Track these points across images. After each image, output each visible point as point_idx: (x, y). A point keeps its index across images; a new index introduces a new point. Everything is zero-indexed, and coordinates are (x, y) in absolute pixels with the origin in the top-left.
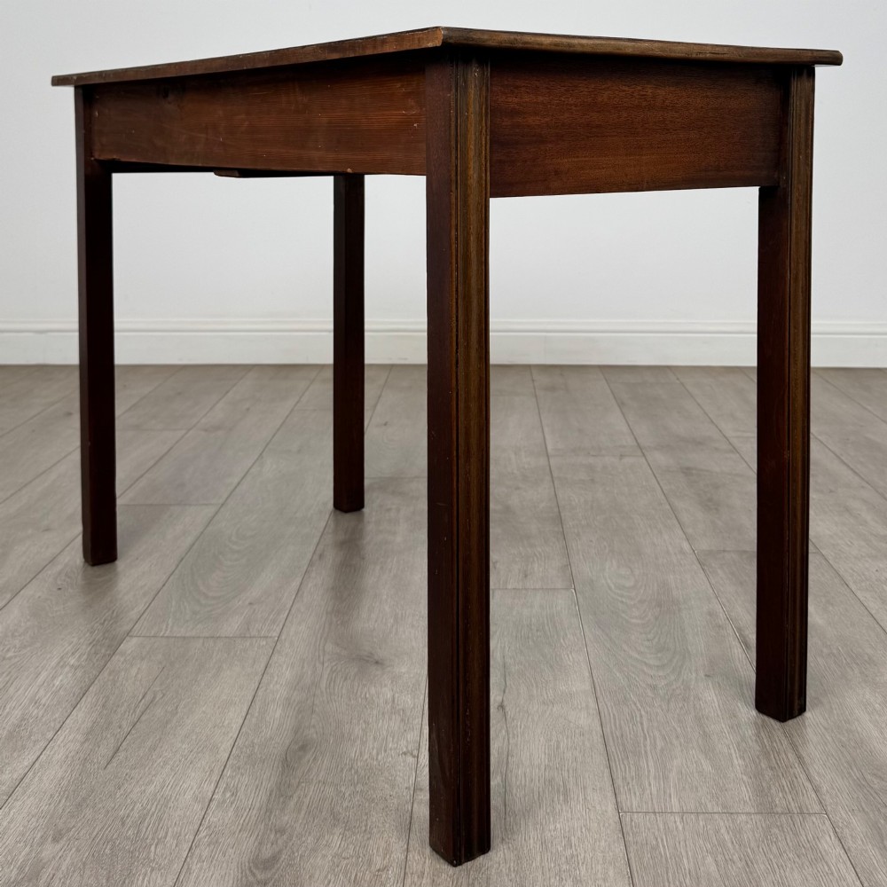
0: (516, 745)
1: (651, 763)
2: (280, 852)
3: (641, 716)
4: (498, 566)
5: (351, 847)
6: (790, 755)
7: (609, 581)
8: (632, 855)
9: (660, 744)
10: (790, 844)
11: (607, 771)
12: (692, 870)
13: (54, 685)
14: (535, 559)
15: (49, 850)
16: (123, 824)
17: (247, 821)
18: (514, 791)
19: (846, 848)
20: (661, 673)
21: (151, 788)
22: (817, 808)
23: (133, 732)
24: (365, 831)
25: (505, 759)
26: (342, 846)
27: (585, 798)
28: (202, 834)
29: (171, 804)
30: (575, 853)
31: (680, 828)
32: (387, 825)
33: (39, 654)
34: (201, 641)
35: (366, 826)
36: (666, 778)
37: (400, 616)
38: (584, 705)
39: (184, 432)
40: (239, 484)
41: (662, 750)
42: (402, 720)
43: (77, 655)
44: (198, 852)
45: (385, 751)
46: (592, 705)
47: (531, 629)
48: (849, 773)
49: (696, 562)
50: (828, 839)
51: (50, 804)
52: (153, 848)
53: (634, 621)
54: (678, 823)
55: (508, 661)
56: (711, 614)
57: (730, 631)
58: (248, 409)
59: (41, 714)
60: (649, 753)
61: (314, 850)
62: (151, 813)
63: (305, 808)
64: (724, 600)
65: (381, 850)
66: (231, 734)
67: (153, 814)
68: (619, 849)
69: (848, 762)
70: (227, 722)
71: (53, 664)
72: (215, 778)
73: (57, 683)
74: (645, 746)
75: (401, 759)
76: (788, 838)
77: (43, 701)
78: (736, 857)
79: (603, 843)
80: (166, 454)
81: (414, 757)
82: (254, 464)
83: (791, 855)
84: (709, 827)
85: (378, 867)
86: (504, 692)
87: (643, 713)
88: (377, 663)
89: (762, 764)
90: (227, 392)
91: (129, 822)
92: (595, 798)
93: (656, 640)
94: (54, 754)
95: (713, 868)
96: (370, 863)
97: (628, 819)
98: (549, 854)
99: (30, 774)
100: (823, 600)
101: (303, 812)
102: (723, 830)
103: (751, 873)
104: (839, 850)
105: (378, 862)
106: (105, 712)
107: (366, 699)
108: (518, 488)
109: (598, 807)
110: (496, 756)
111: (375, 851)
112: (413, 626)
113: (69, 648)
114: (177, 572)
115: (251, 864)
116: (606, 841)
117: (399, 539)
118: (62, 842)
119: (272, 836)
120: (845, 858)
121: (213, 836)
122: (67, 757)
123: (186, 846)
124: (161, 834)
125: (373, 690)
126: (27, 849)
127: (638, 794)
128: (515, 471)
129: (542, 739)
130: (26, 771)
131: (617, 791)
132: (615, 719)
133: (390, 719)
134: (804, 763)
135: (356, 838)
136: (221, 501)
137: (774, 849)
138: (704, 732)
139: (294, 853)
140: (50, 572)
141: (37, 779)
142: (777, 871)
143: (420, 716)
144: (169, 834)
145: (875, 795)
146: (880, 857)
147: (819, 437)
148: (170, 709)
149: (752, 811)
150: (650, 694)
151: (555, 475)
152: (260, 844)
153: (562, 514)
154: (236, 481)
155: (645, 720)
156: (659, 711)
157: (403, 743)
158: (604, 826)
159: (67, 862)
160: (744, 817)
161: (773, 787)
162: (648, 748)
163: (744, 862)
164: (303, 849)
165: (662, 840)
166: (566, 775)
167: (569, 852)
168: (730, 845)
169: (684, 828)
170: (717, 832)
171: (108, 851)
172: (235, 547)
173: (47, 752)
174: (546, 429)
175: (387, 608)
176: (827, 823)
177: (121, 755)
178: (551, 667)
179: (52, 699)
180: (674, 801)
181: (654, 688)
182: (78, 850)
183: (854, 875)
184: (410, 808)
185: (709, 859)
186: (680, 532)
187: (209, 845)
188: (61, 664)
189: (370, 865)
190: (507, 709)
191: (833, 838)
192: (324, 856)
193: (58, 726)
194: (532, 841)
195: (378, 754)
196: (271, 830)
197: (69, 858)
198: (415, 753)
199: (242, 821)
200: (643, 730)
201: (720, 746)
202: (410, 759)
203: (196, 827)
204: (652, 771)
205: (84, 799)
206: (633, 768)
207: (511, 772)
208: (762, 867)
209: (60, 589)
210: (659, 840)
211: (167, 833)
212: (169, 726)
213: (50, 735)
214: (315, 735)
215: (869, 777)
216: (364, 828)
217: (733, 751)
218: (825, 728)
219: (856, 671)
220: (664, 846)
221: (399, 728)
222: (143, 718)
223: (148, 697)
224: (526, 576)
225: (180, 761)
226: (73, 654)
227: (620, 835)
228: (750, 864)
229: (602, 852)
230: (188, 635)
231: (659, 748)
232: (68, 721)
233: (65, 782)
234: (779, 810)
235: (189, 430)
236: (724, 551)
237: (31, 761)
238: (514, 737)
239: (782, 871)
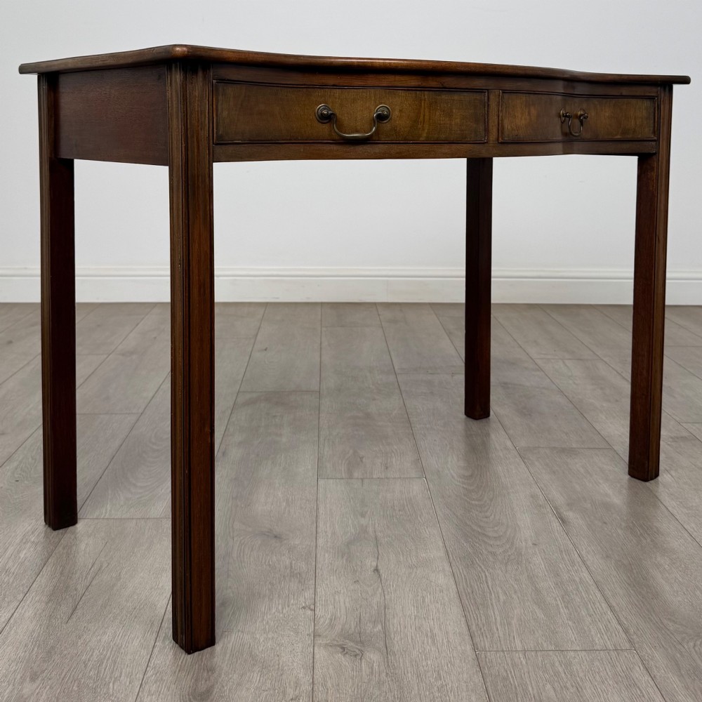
0: (391, 600)
1: (497, 613)
2: (212, 686)
3: (486, 577)
4: (364, 460)
5: (269, 681)
6: (603, 605)
7: (452, 472)
8: (489, 684)
9: (502, 598)
10: (609, 673)
11: (463, 619)
12: (536, 695)
13: (20, 558)
14: (393, 455)
15: (28, 688)
16: (85, 666)
17: (184, 662)
18: (392, 636)
19: (652, 676)
20: (498, 543)
21: (105, 638)
22: (628, 646)
23: (87, 593)
24: (279, 668)
25: (383, 611)
26: (261, 681)
27: (448, 641)
28: (149, 674)
29: (122, 650)
30: (444, 684)
31: (524, 662)
32: (295, 664)
33: (6, 533)
34: (134, 521)
35: (279, 665)
36: (509, 624)
37: (290, 500)
38: (441, 568)
39: (105, 356)
40: (153, 397)
41: (504, 603)
42: (300, 582)
43: (36, 533)
44: (147, 687)
45: (288, 606)
46: (447, 568)
47: (394, 510)
48: (649, 618)
49: (518, 456)
50: (638, 669)
51: (25, 652)
52: (111, 685)
53: (473, 502)
54: (522, 659)
55: (379, 534)
56: (533, 496)
57: (549, 510)
58: (155, 338)
59: (11, 580)
60: (494, 604)
61: (239, 684)
62: (107, 657)
63: (229, 651)
64: (542, 485)
65: (292, 683)
66: (165, 595)
67: (109, 658)
68: (478, 679)
69: (648, 610)
70: (161, 585)
71: (18, 541)
72: (156, 629)
73: (22, 555)
74: (491, 600)
75: (301, 612)
76: (607, 669)
77: (12, 570)
78: (568, 685)
79: (465, 676)
80: (93, 373)
81: (312, 610)
82: (163, 382)
83: (611, 683)
84: (546, 662)
85: (291, 697)
86: (378, 559)
87: (487, 574)
88: (276, 537)
89: (583, 612)
90: (137, 325)
91: (90, 664)
92: (456, 640)
93: (493, 516)
94: (25, 612)
95: (552, 693)
96: (284, 693)
97: (483, 656)
98: (424, 685)
99: (7, 628)
100: (619, 485)
101: (228, 655)
102: (557, 664)
103: (582, 697)
104: (647, 677)
105: (291, 693)
106: (63, 578)
107: (270, 565)
108: (374, 399)
109: (459, 648)
110: (376, 608)
111: (287, 684)
112: (301, 508)
113: (29, 528)
114: (110, 467)
115: (191, 697)
116: (467, 673)
117: (284, 440)
118: (38, 682)
119: (205, 674)
120: (652, 683)
121: (158, 674)
122: (36, 614)
123: (137, 684)
124: (117, 674)
125: (274, 558)
126: (11, 687)
127: (488, 636)
128: (371, 386)
129: (410, 595)
130: (4, 625)
131: (472, 635)
132: (466, 579)
133: (290, 581)
134: (615, 610)
135: (272, 676)
136: (141, 411)
137: (598, 677)
138: (536, 587)
139: (223, 687)
140: (8, 468)
141: (13, 632)
142: (601, 694)
143: (314, 578)
144: (123, 674)
145: (671, 635)
146: (678, 682)
147: (604, 359)
148: (114, 575)
149: (578, 648)
150: (491, 559)
151: (403, 389)
152: (196, 680)
153: (411, 420)
154: (151, 395)
155: (489, 579)
156: (499, 572)
157: (302, 599)
158: (465, 662)
159: (43, 697)
160: (572, 653)
161: (592, 630)
162: (494, 601)
163: (575, 689)
164: (231, 684)
165: (511, 672)
166: (432, 623)
167: (440, 682)
168: (563, 675)
169: (527, 663)
170: (553, 665)
171: (75, 688)
172: (155, 447)
173: (19, 610)
174: (392, 353)
175: (279, 494)
176: (636, 656)
177: (79, 612)
178: (413, 539)
179: (20, 569)
180: (518, 642)
181: (494, 554)
182: (51, 688)
183: (660, 697)
184: (312, 650)
185: (548, 686)
186: (504, 433)
187: (155, 682)
188: (24, 541)
189: (284, 696)
190: (381, 572)
191: (641, 667)
192: (248, 689)
193: (26, 590)
194: (409, 675)
195: (283, 609)
196: (204, 669)
197: (44, 694)
198: (312, 607)
199: (180, 663)
200: (488, 586)
201: (549, 599)
202: (309, 612)
203: (144, 668)
204: (498, 618)
205: (53, 648)
206: (483, 618)
207: (389, 621)
208: (589, 691)
209: (17, 481)
210: (509, 672)
211: (121, 674)
212: (115, 588)
213: (20, 597)
214: (232, 595)
215: (665, 622)
216: (277, 667)
217: (559, 603)
218: (628, 584)
219: (649, 540)
220: (512, 677)
221: (298, 588)
222: (94, 583)
223: (96, 567)
224: (387, 468)
225: (127, 616)
226: (33, 533)
227: (478, 669)
228: (580, 689)
229: (465, 682)
230: (123, 517)
231: (502, 600)
232: (34, 585)
233: (35, 634)
234: (599, 648)
235: (109, 355)
236: (539, 447)
237: (7, 618)
238: (388, 594)
239: (605, 694)
